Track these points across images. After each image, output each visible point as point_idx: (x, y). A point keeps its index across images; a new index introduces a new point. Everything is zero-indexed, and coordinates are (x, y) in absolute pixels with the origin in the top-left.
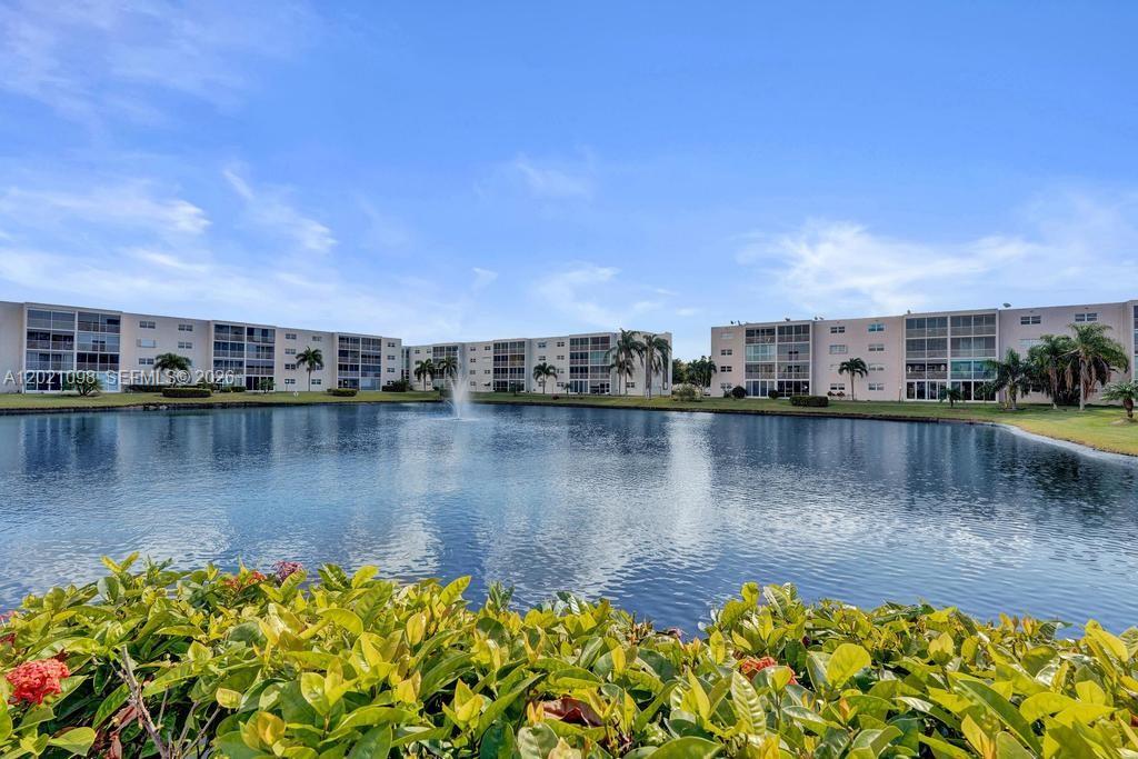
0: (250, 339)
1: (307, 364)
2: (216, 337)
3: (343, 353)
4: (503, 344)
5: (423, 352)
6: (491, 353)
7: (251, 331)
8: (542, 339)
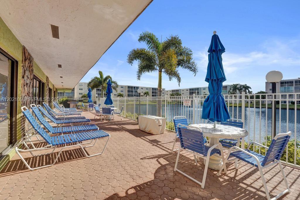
0: (134, 89)
1: (146, 95)
2: (128, 89)
3: (153, 92)
4: (192, 89)
5: (169, 92)
6: (188, 92)
7: (134, 87)
8: (204, 87)
